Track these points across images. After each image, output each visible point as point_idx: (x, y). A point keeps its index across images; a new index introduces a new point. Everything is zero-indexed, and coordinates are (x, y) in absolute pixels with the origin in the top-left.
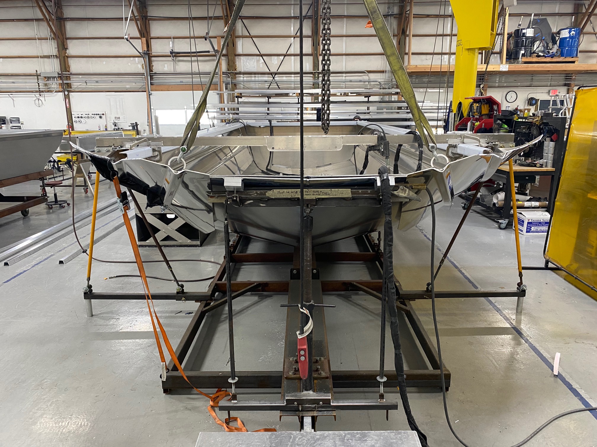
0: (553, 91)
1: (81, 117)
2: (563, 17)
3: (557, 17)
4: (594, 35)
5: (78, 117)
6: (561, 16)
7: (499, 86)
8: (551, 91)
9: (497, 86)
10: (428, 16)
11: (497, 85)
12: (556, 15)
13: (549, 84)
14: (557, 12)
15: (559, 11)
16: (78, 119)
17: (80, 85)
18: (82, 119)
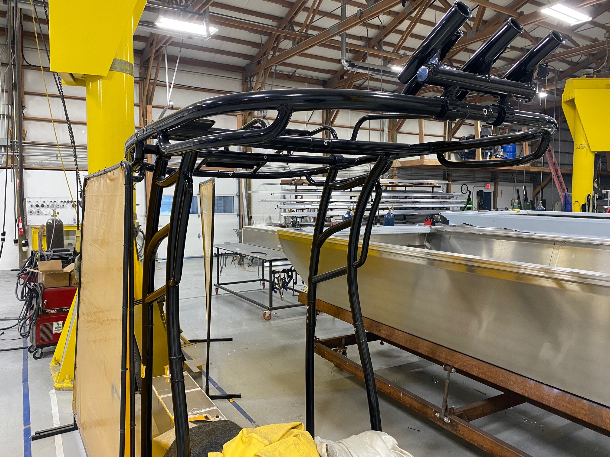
1: (43, 206)
5: (37, 206)
8: (486, 185)
16: (34, 210)
17: (47, 160)
18: (42, 209)
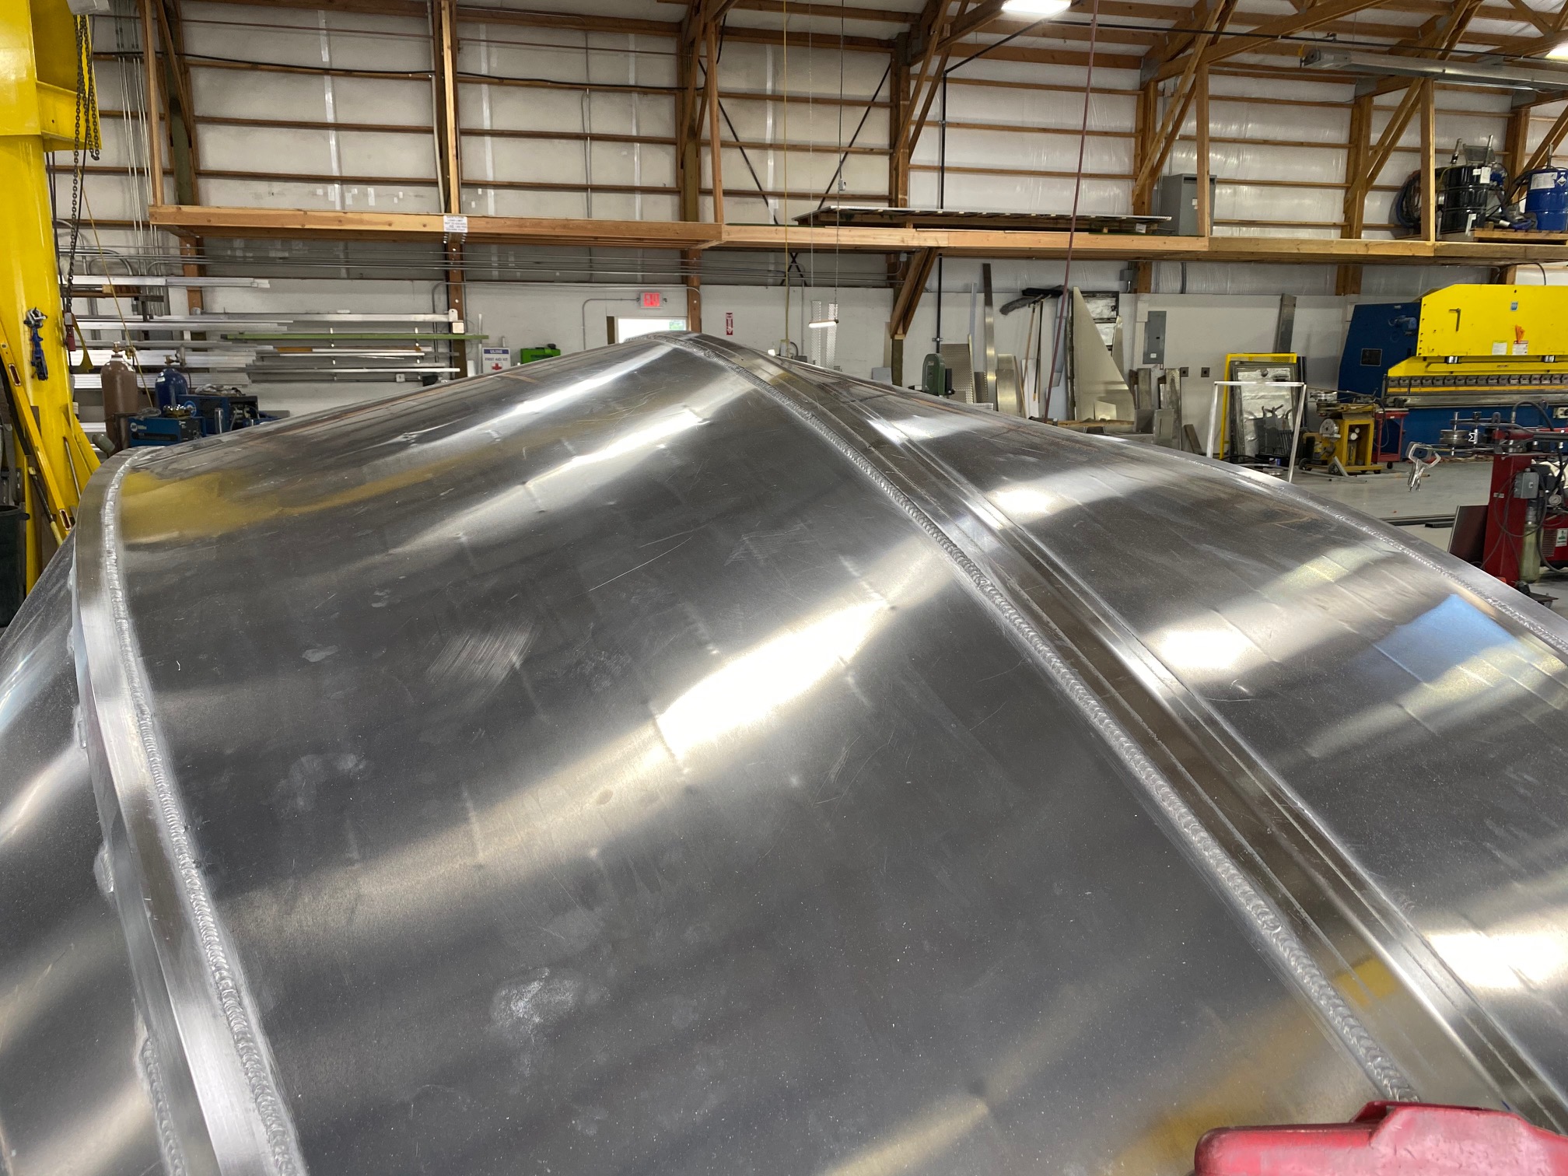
0: (648, 297)
2: (650, 97)
3: (635, 96)
4: (739, 150)
6: (645, 93)
7: (502, 278)
8: (642, 296)
9: (497, 278)
10: (255, 66)
11: (495, 274)
12: (631, 92)
13: (640, 279)
14: (632, 82)
15: (636, 82)
